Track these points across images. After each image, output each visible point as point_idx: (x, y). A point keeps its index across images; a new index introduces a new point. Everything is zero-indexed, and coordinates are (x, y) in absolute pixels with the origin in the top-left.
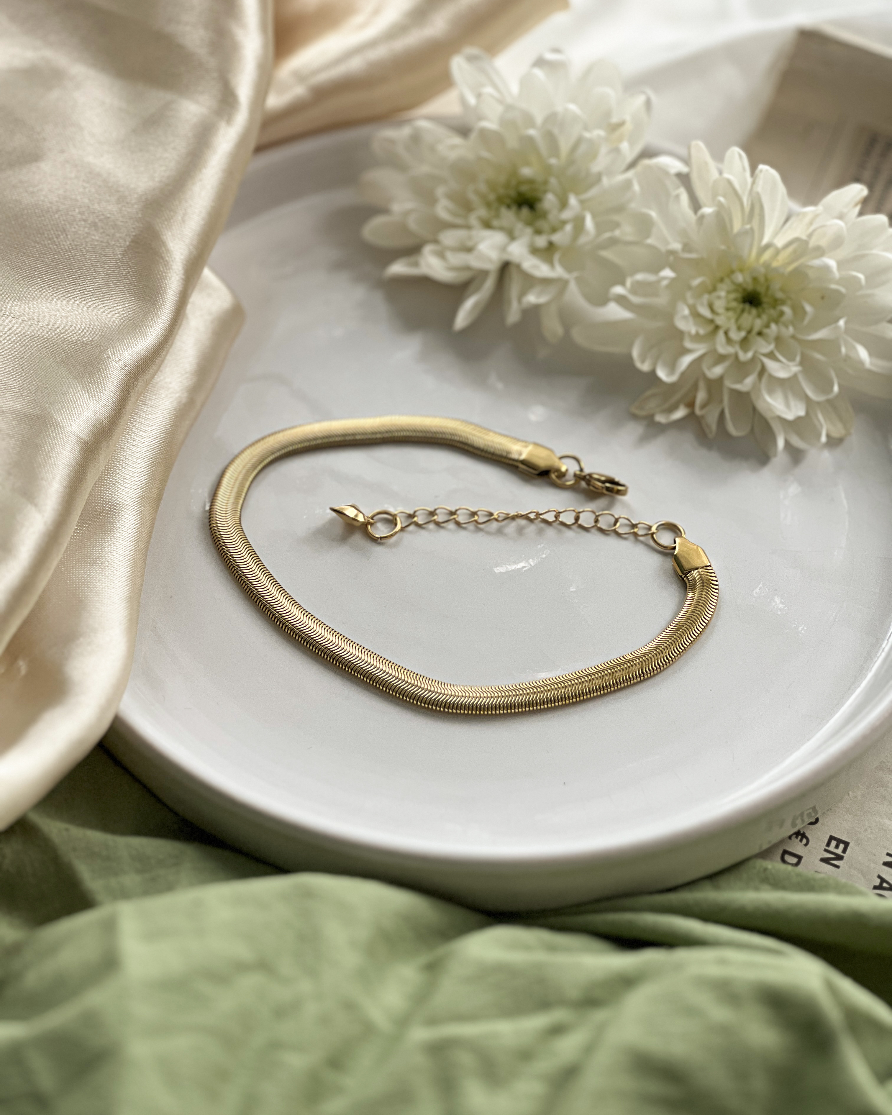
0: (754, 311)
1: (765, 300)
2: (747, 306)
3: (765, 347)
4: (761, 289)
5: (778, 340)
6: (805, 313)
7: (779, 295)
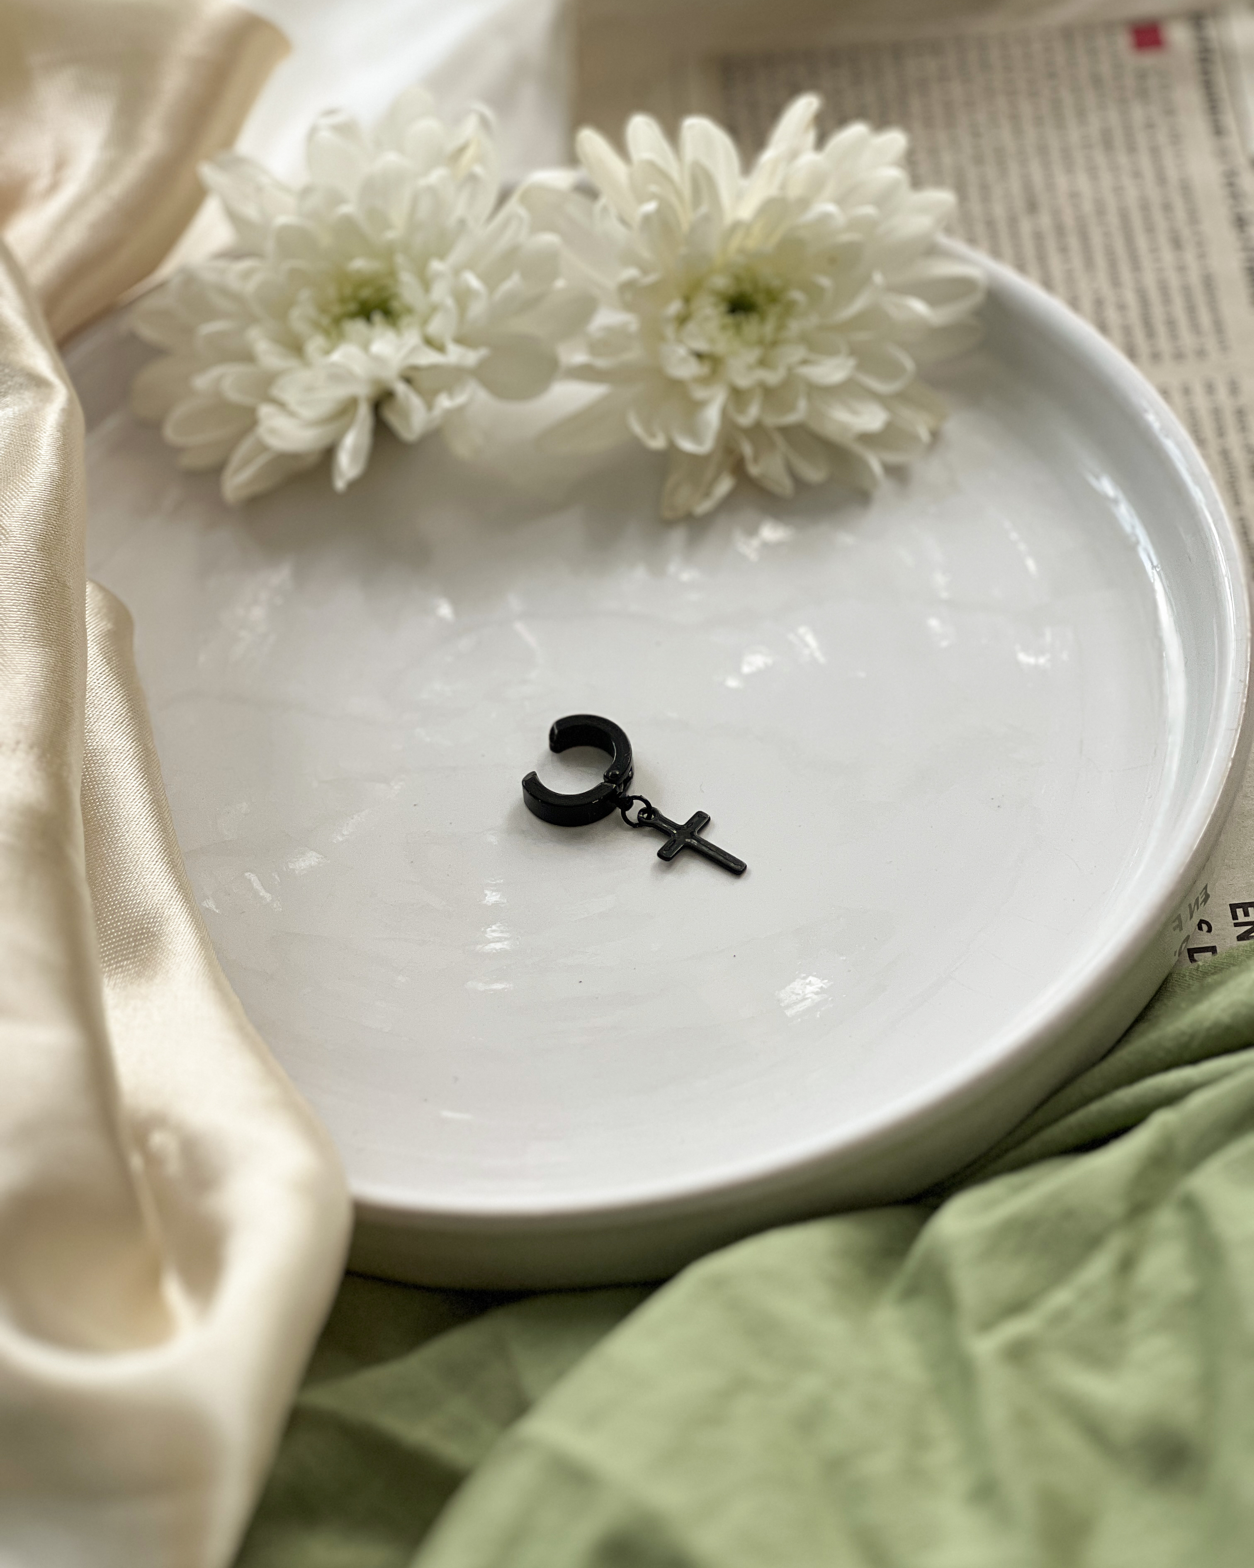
0: (754, 319)
1: (760, 299)
2: (740, 317)
3: (794, 354)
4: (747, 287)
5: (805, 339)
6: (821, 290)
7: (776, 283)
